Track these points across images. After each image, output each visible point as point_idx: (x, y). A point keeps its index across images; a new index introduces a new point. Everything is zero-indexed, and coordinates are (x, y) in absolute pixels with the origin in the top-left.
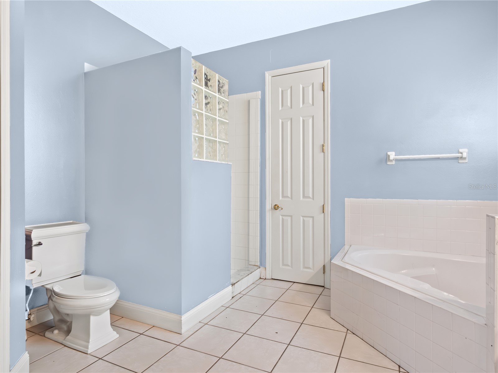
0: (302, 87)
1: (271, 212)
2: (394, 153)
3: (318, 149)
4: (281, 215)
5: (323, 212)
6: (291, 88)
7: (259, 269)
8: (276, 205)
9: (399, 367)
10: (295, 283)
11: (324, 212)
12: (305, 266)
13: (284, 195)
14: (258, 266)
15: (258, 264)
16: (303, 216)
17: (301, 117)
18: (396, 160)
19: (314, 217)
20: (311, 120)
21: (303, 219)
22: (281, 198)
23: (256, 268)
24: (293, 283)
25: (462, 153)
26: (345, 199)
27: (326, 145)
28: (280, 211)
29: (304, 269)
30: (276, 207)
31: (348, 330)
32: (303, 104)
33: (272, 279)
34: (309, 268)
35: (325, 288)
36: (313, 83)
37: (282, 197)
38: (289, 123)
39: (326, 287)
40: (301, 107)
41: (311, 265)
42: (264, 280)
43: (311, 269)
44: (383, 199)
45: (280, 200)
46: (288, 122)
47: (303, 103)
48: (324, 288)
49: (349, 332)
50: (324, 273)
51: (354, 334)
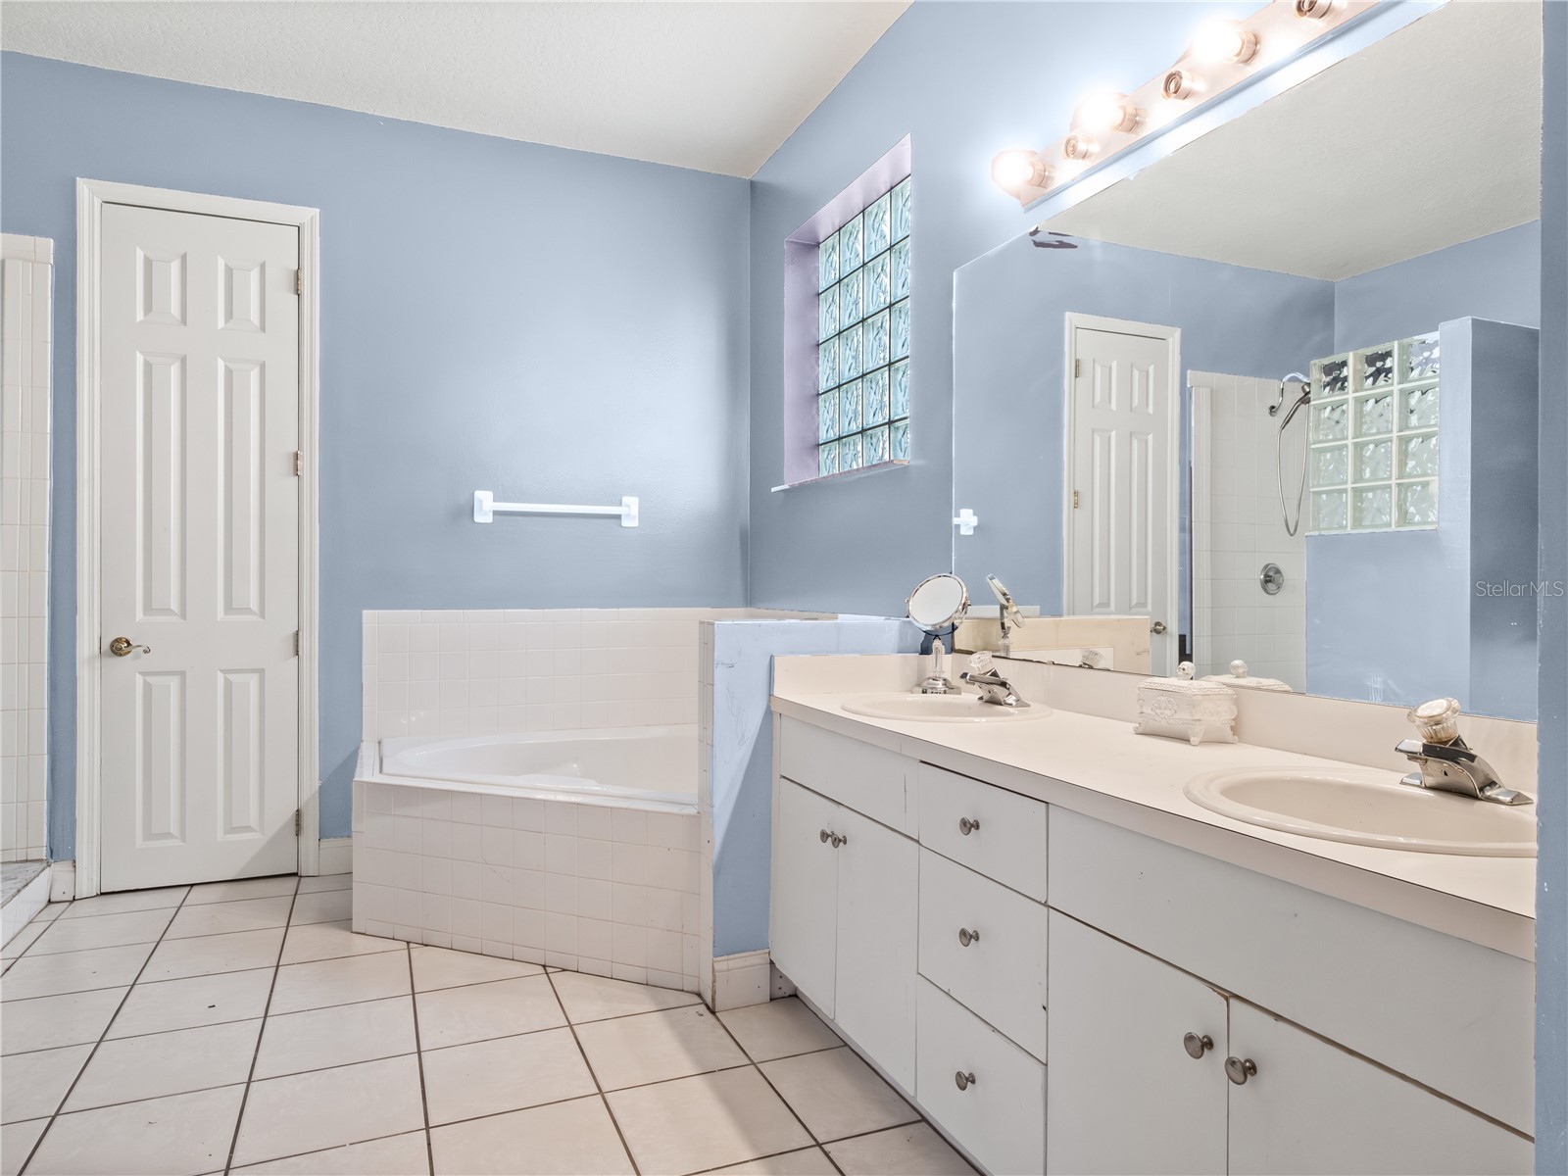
0: (223, 265)
1: (97, 664)
2: (489, 495)
3: (279, 465)
4: (140, 673)
5: (297, 654)
6: (184, 258)
7: (48, 869)
8: (118, 640)
9: (544, 966)
10: (195, 888)
11: (300, 653)
12: (233, 826)
13: (153, 607)
14: (41, 860)
15: (44, 853)
16: (224, 671)
17: (219, 360)
18: (496, 513)
19: (264, 670)
20: (254, 375)
21: (225, 677)
22: (139, 615)
23: (37, 866)
24: (189, 888)
25: (628, 506)
26: (364, 611)
27: (305, 454)
28: (137, 657)
29: (228, 836)
30: (119, 648)
31: (408, 943)
32: (227, 321)
33: (102, 894)
34: (248, 829)
35: (301, 877)
36: (264, 263)
37: (145, 613)
38: (175, 370)
39: (303, 875)
40: (219, 328)
41: (253, 819)
42: (68, 904)
43: (255, 831)
44: (465, 611)
45: (135, 624)
46: (172, 367)
47: (229, 315)
48: (297, 878)
49: (411, 945)
50: (297, 835)
51: (426, 945)
